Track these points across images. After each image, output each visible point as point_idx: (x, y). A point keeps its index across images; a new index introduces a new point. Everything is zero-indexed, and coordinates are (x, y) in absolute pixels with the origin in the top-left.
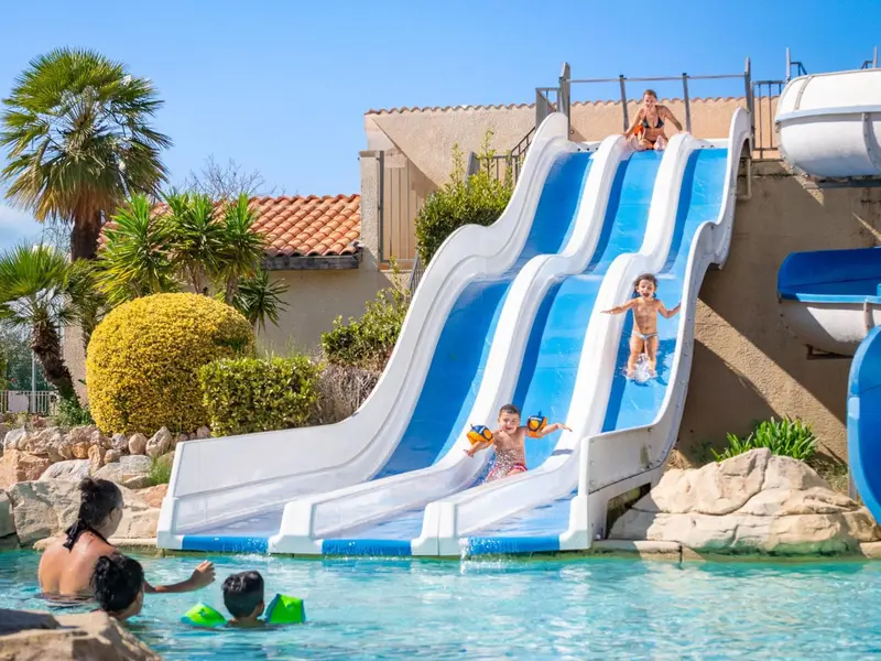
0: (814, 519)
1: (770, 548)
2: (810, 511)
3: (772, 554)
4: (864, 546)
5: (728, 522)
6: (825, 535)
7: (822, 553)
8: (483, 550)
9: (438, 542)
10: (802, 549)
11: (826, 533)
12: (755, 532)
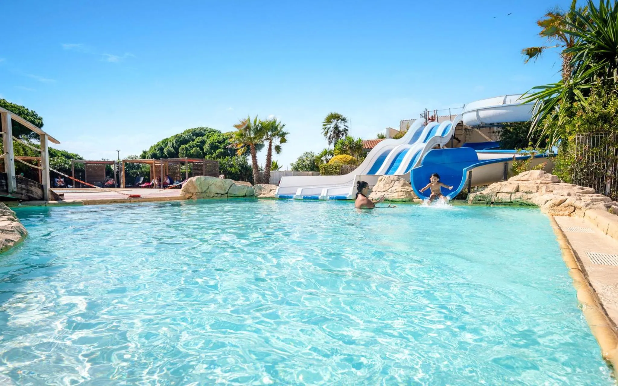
0: (402, 193)
1: (391, 200)
2: (402, 191)
3: (392, 201)
4: (414, 200)
5: (383, 194)
6: (403, 197)
7: (402, 201)
8: (332, 199)
9: (324, 196)
10: (398, 200)
11: (404, 197)
12: (388, 196)
